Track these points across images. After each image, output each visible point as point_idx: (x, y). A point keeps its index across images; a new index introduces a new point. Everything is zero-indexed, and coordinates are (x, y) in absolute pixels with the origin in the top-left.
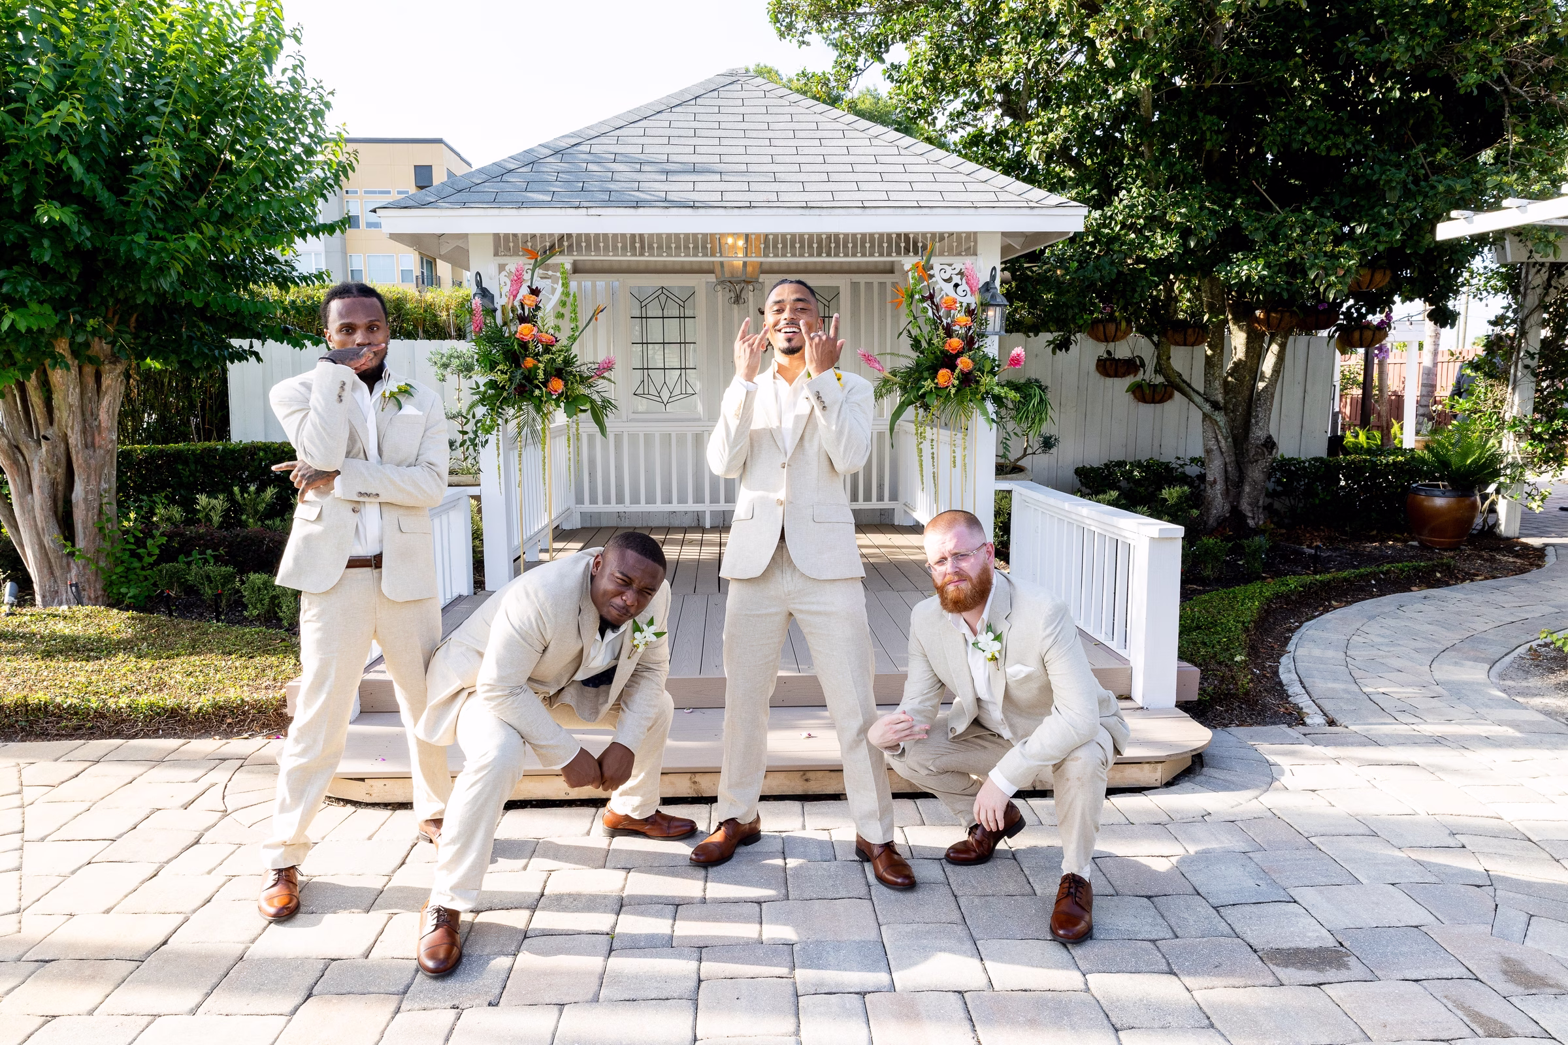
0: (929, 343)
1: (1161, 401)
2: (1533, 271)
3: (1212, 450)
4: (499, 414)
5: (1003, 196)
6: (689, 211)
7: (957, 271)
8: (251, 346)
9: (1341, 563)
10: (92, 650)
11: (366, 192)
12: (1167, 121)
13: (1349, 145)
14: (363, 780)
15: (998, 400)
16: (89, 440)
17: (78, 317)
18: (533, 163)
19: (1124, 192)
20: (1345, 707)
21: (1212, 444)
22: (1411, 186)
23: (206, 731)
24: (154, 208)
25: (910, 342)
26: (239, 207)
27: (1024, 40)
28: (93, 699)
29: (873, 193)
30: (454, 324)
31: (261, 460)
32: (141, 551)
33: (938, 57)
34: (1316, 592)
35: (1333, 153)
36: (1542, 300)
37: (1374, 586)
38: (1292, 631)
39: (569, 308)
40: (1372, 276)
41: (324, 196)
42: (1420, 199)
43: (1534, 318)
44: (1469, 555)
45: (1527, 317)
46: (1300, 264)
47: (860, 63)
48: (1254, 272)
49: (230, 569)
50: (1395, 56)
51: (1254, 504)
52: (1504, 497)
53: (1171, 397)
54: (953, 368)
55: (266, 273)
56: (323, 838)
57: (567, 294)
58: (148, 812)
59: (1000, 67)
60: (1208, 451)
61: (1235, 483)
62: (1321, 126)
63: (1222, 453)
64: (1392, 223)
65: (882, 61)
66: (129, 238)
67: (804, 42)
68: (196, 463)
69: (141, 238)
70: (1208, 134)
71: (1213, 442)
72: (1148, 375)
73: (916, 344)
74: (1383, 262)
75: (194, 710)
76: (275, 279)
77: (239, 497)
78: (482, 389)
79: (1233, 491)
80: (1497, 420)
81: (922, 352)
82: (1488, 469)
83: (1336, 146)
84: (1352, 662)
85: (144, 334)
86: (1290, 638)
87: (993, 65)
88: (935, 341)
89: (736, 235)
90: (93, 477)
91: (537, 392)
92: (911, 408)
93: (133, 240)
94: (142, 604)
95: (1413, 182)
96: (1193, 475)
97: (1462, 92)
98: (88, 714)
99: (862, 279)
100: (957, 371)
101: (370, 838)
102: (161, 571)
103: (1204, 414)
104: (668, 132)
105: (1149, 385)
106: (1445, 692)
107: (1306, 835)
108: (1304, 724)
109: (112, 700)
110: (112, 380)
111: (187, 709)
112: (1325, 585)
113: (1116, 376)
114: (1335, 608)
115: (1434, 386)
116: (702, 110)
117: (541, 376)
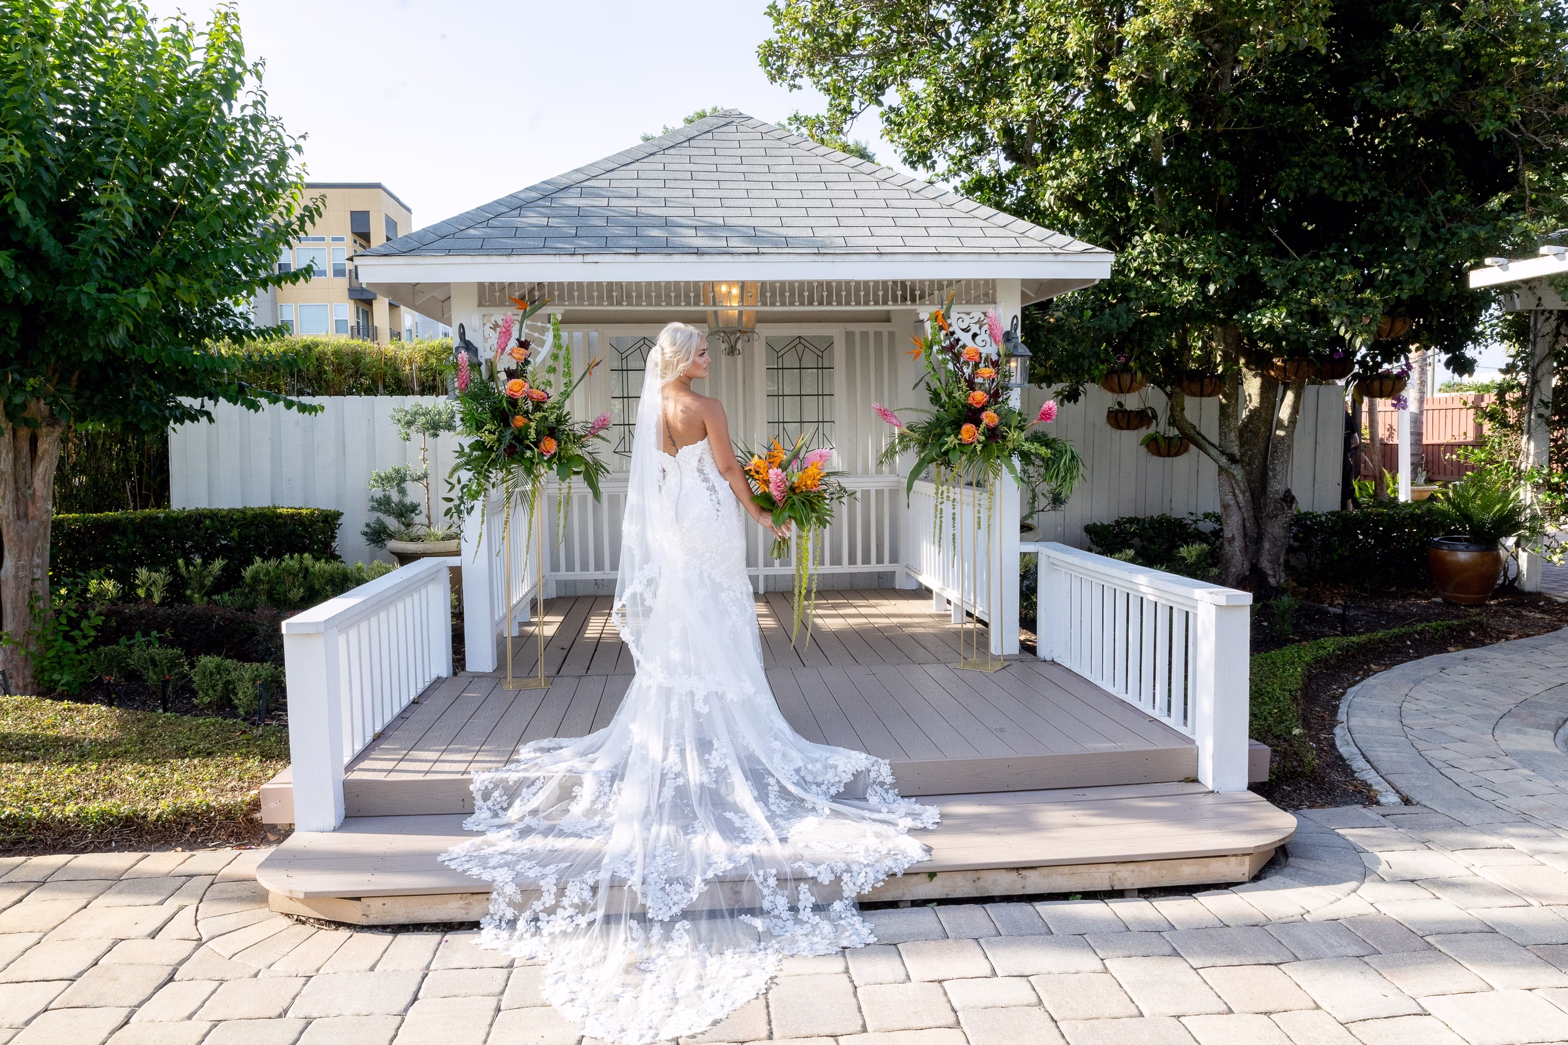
0: (949, 395)
1: (1177, 454)
2: (1541, 319)
3: (1229, 505)
4: (487, 478)
5: (1024, 242)
6: (693, 258)
7: (975, 320)
8: (203, 406)
9: (1368, 622)
10: (27, 749)
11: (334, 239)
12: (1179, 166)
13: (1366, 191)
14: (359, 899)
15: (1025, 456)
16: (22, 509)
17: (17, 376)
18: (520, 207)
19: (1137, 238)
20: (1418, 783)
21: (1229, 498)
22: (1431, 233)
23: (166, 842)
24: (104, 257)
25: (928, 395)
26: (196, 256)
27: (1034, 83)
28: (36, 808)
29: (888, 239)
30: (418, 379)
31: (207, 529)
32: (76, 633)
33: (943, 99)
34: (1353, 656)
35: (1350, 199)
36: (1552, 348)
37: (1410, 647)
38: (1338, 698)
39: (562, 361)
40: (1393, 324)
41: (288, 243)
42: (1441, 246)
43: (1545, 367)
44: (1496, 612)
45: (1538, 365)
46: (1322, 312)
47: (855, 105)
48: (1277, 321)
49: (178, 651)
50: (1412, 103)
51: (1274, 562)
52: (1524, 550)
53: (1186, 450)
54: (977, 423)
55: (219, 326)
56: (318, 970)
57: (559, 347)
58: (110, 942)
59: (1010, 109)
60: (1225, 507)
61: (1254, 540)
62: (1337, 172)
63: (1240, 508)
64: (1413, 270)
65: (880, 104)
66: (78, 288)
67: (795, 86)
68: (134, 533)
69: (91, 288)
70: (1222, 178)
71: (1230, 496)
72: (1162, 427)
73: (936, 398)
74: (1402, 309)
75: (152, 817)
76: (229, 332)
77: (183, 570)
78: (467, 450)
79: (1252, 548)
80: (1514, 471)
81: (942, 406)
82: (1508, 523)
83: (1353, 192)
84: (1411, 732)
85: (87, 394)
86: (1337, 707)
87: (1003, 108)
88: (957, 395)
89: (730, 283)
90: (25, 552)
91: (528, 454)
92: (932, 466)
93: (81, 291)
94: (77, 692)
95: (1432, 229)
96: (1207, 531)
97: (1481, 138)
98: (30, 826)
99: (857, 328)
100: (982, 426)
101: (372, 969)
102: (99, 655)
103: (1220, 467)
104: (663, 175)
105: (1165, 438)
106: (1516, 764)
107: (1420, 933)
108: (1378, 803)
109: (56, 808)
110: (49, 445)
111: (145, 817)
112: (1361, 647)
113: (1128, 428)
114: (1375, 672)
115: (1421, 434)
116: (696, 152)
117: (533, 435)
